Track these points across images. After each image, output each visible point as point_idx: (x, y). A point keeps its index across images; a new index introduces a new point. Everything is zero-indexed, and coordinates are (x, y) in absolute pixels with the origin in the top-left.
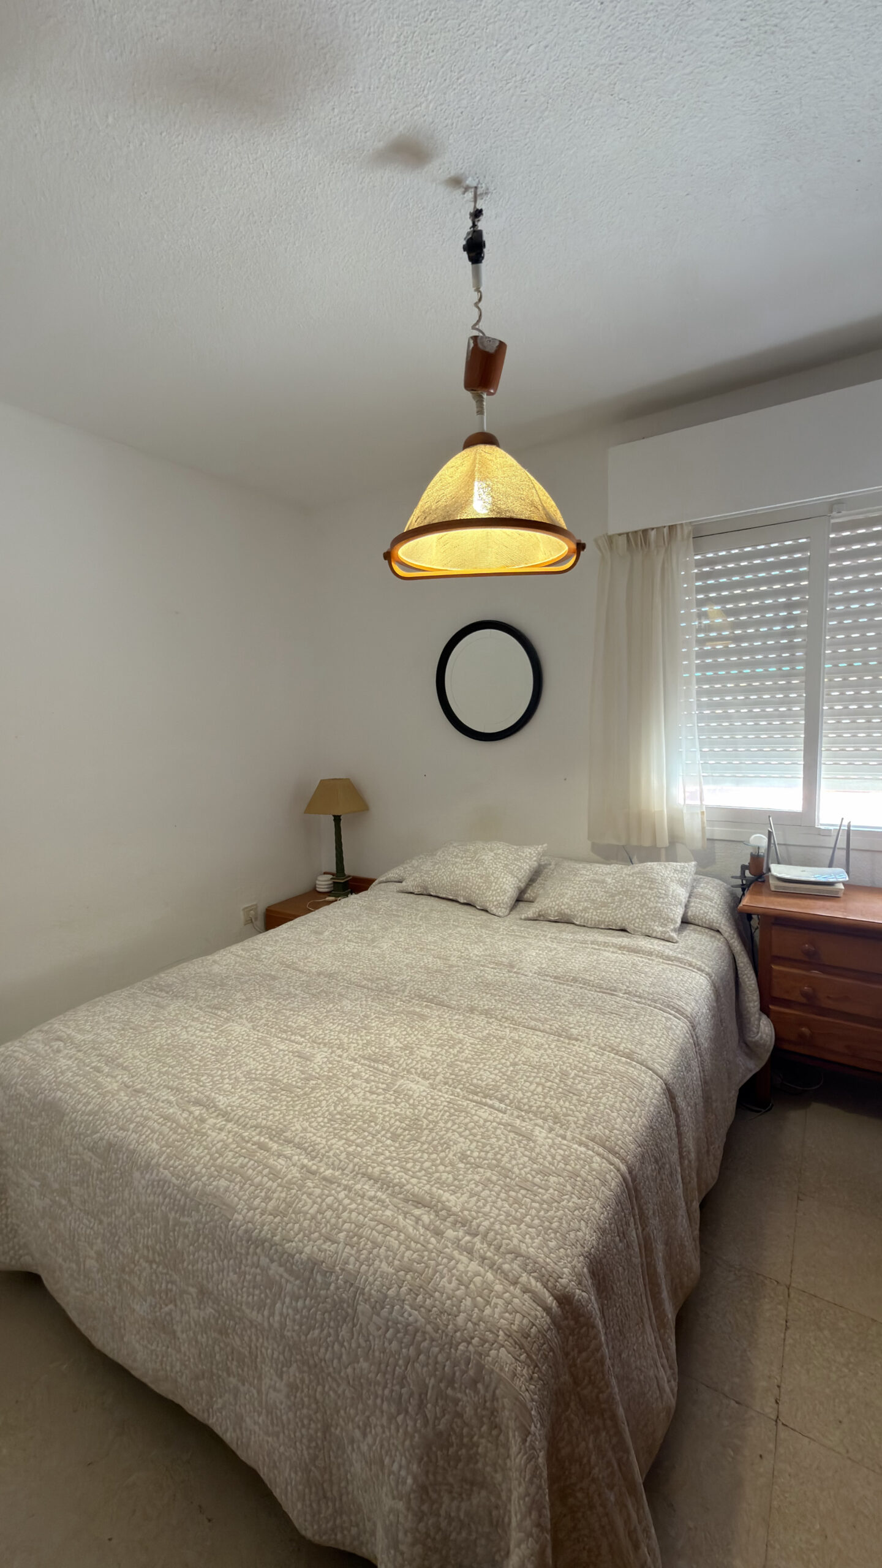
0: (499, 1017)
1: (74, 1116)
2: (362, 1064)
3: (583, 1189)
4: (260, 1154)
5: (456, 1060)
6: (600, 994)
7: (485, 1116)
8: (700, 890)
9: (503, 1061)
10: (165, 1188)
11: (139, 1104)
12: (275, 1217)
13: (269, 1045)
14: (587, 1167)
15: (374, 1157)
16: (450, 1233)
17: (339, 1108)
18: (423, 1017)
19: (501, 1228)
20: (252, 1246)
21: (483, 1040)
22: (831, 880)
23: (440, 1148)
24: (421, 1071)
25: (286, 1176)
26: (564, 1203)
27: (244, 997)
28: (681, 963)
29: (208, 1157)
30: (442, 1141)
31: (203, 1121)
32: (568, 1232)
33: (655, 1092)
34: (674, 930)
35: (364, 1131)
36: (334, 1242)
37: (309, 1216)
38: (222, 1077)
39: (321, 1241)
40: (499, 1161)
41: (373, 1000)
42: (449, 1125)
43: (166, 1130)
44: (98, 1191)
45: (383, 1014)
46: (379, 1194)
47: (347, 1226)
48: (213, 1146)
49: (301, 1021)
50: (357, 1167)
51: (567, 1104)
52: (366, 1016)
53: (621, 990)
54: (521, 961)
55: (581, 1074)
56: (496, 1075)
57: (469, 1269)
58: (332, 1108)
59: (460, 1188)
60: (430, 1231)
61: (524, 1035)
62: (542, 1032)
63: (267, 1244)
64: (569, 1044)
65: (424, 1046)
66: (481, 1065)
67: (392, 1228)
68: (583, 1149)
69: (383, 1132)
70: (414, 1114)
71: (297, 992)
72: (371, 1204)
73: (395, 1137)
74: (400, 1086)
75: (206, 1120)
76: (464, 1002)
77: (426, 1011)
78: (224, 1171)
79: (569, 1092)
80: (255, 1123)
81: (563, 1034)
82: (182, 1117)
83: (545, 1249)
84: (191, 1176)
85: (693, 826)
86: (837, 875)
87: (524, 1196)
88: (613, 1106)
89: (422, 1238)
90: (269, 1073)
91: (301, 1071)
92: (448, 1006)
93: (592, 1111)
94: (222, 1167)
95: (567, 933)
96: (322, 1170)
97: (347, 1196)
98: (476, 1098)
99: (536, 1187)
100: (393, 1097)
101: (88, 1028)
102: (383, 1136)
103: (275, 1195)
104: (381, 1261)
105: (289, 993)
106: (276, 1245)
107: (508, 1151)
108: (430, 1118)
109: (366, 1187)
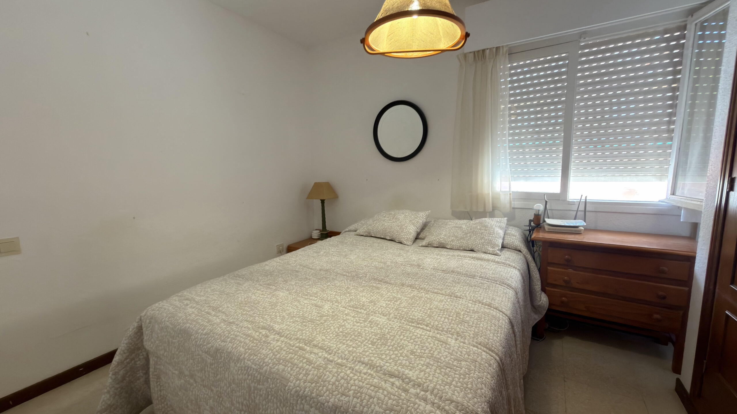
0: (418, 288)
1: (196, 336)
2: (349, 310)
3: (480, 368)
4: (300, 352)
5: (399, 307)
6: (467, 278)
7: (420, 333)
8: (510, 232)
9: (424, 307)
10: (249, 370)
11: (232, 329)
12: (312, 384)
13: (299, 301)
14: (480, 357)
15: (364, 353)
16: (412, 391)
17: (341, 330)
18: (378, 288)
19: (440, 387)
20: (300, 399)
21: (412, 298)
22: (577, 225)
23: (399, 348)
24: (382, 313)
25: (316, 363)
26: (472, 375)
27: (283, 280)
28: (504, 264)
29: (272, 354)
30: (399, 345)
31: (267, 336)
32: (477, 390)
33: (506, 322)
34: (498, 250)
35: (356, 340)
36: (347, 396)
37: (331, 383)
38: (276, 316)
39: (339, 396)
40: (433, 354)
41: (350, 281)
42: (402, 337)
43: (247, 341)
44: (210, 374)
45: (357, 287)
46: (369, 371)
47: (353, 388)
48: (274, 349)
49: (314, 290)
50: (355, 358)
51: (462, 327)
52: (348, 288)
53: (478, 276)
54: (423, 264)
55: (467, 313)
56: (422, 314)
57: (426, 409)
58: (337, 330)
59: (414, 368)
60: (401, 390)
61: (432, 296)
62: (441, 294)
63: (308, 398)
64: (456, 300)
65: (381, 301)
66: (413, 310)
67: (379, 388)
68: (476, 349)
69: (366, 341)
70: (381, 332)
71: (310, 278)
72: (365, 376)
73: (373, 343)
74: (372, 319)
75: (269, 336)
76: (399, 282)
77: (379, 286)
78: (282, 361)
79: (462, 322)
80: (296, 337)
81: (453, 295)
82: (256, 335)
83: (466, 398)
84: (263, 364)
85: (505, 201)
86: (579, 223)
87: (450, 372)
88: (487, 328)
89: (397, 393)
90: (301, 314)
91: (318, 313)
92: (390, 283)
93: (477, 331)
94: (280, 359)
95: (444, 252)
96: (336, 359)
97: (351, 372)
98: (413, 325)
99: (455, 367)
100: (369, 325)
101: (202, 294)
102: (367, 343)
103: (311, 373)
104: (375, 406)
105: (306, 278)
106: (313, 398)
107: (436, 349)
108: (391, 334)
109: (362, 368)
